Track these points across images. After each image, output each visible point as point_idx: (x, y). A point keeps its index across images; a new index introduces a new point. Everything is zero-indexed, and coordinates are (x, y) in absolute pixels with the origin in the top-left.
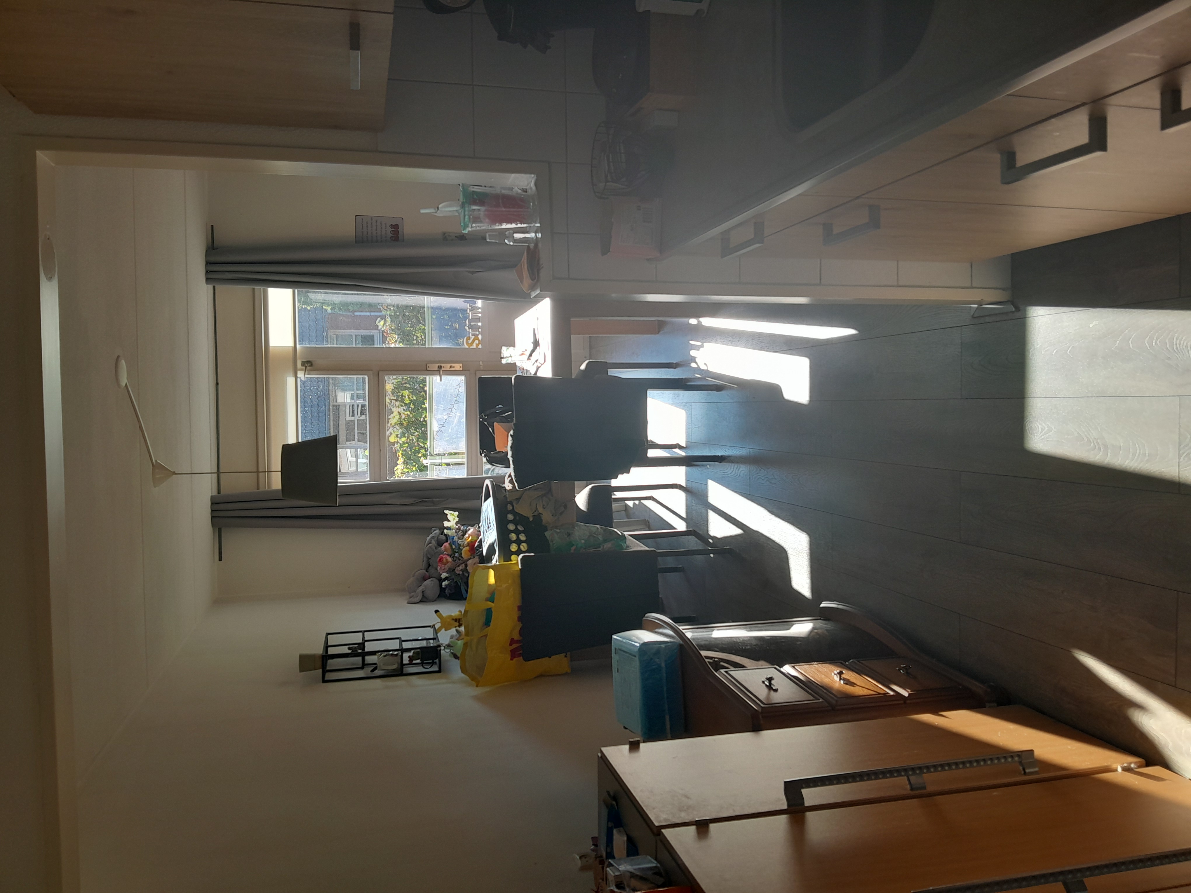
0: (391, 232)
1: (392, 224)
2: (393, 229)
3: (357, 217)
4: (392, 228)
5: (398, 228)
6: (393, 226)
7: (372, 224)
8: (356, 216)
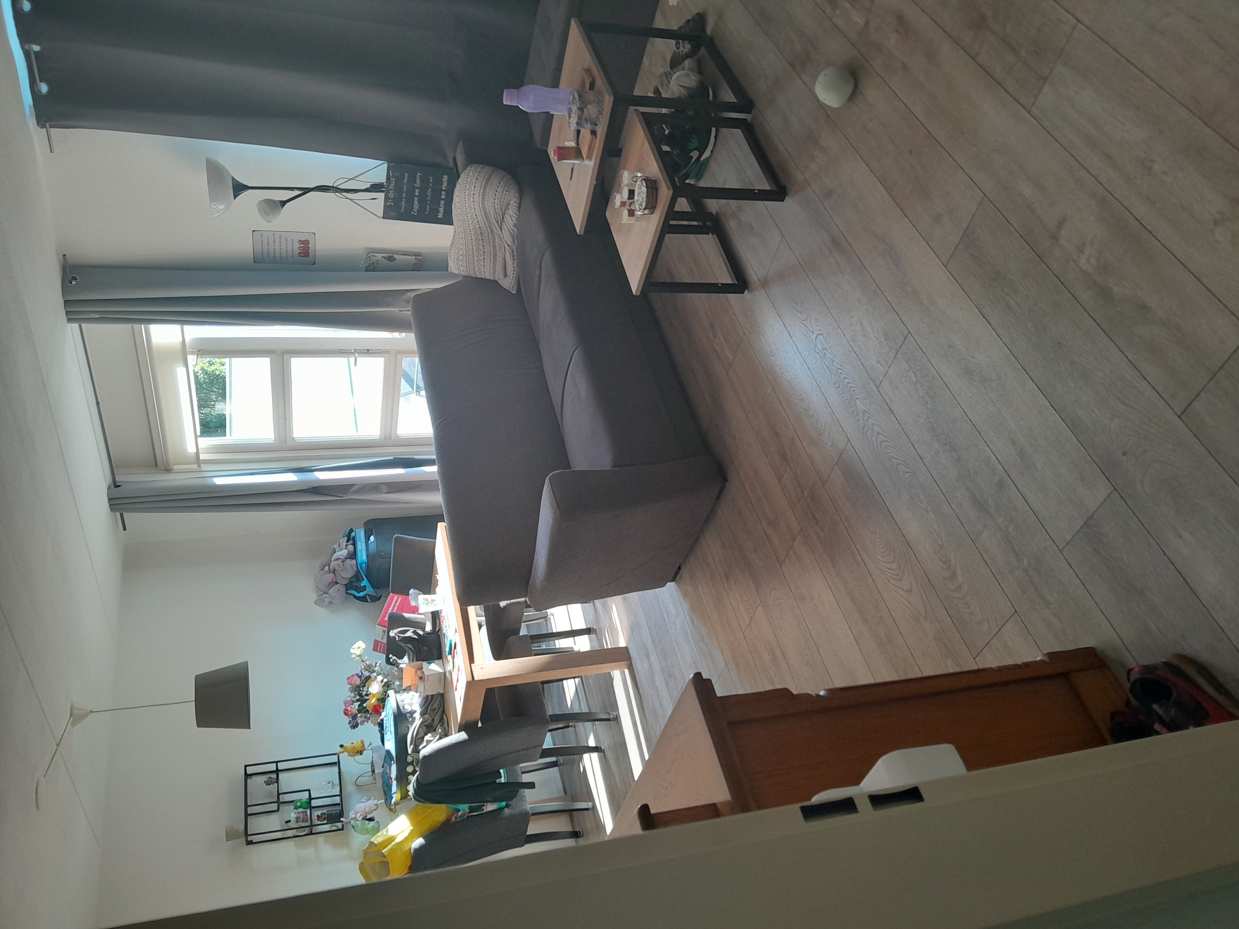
0: (300, 248)
1: (300, 240)
2: (302, 245)
3: (255, 232)
4: (300, 244)
5: (309, 244)
6: (301, 242)
7: (274, 240)
8: (253, 231)
